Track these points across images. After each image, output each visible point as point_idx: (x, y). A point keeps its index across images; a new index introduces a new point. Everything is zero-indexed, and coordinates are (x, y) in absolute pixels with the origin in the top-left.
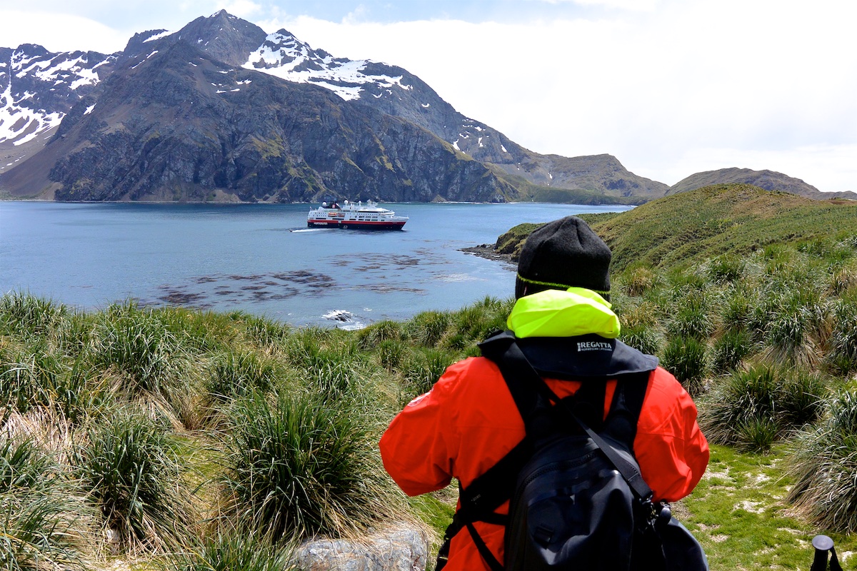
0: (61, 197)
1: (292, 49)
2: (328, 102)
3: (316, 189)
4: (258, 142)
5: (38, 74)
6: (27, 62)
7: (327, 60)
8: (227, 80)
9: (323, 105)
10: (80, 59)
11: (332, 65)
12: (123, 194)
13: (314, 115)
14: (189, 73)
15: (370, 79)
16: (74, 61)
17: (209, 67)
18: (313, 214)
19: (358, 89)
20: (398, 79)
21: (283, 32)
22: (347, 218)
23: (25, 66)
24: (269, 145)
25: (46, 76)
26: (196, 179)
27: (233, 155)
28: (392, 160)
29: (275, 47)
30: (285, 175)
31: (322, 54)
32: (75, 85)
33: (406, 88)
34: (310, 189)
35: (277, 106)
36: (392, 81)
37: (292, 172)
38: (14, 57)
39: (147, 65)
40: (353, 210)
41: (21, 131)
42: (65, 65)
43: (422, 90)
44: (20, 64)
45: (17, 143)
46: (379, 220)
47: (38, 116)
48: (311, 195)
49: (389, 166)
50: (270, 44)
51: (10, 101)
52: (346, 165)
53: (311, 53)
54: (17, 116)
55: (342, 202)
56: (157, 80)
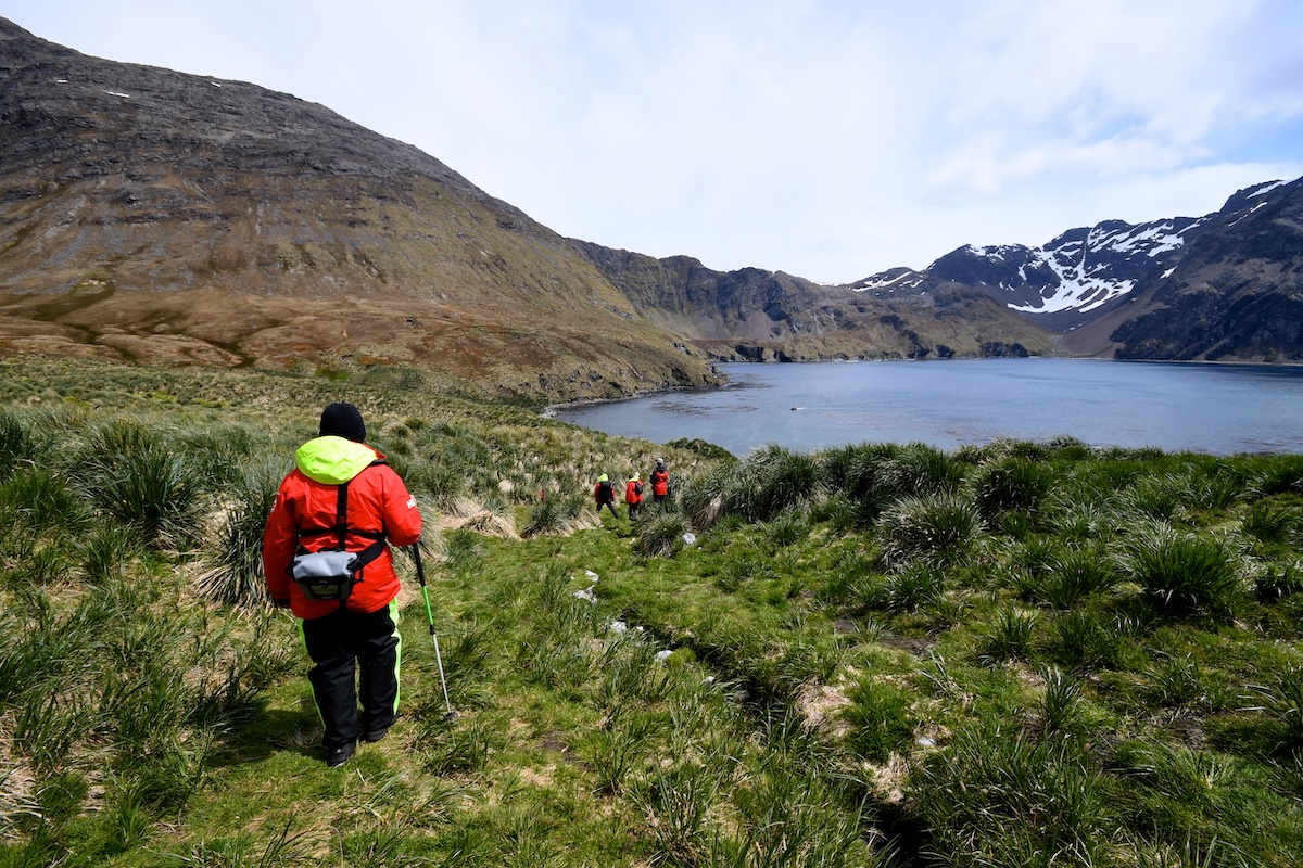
0: (1121, 356)
5: (1114, 247)
6: (1105, 236)
10: (1164, 227)
12: (1196, 353)
16: (1157, 230)
23: (1101, 241)
25: (1121, 248)
32: (1154, 253)
38: (1092, 234)
41: (1088, 299)
42: (1144, 236)
44: (1096, 240)
45: (1082, 310)
47: (1109, 285)
51: (1082, 274)
54: (1086, 287)
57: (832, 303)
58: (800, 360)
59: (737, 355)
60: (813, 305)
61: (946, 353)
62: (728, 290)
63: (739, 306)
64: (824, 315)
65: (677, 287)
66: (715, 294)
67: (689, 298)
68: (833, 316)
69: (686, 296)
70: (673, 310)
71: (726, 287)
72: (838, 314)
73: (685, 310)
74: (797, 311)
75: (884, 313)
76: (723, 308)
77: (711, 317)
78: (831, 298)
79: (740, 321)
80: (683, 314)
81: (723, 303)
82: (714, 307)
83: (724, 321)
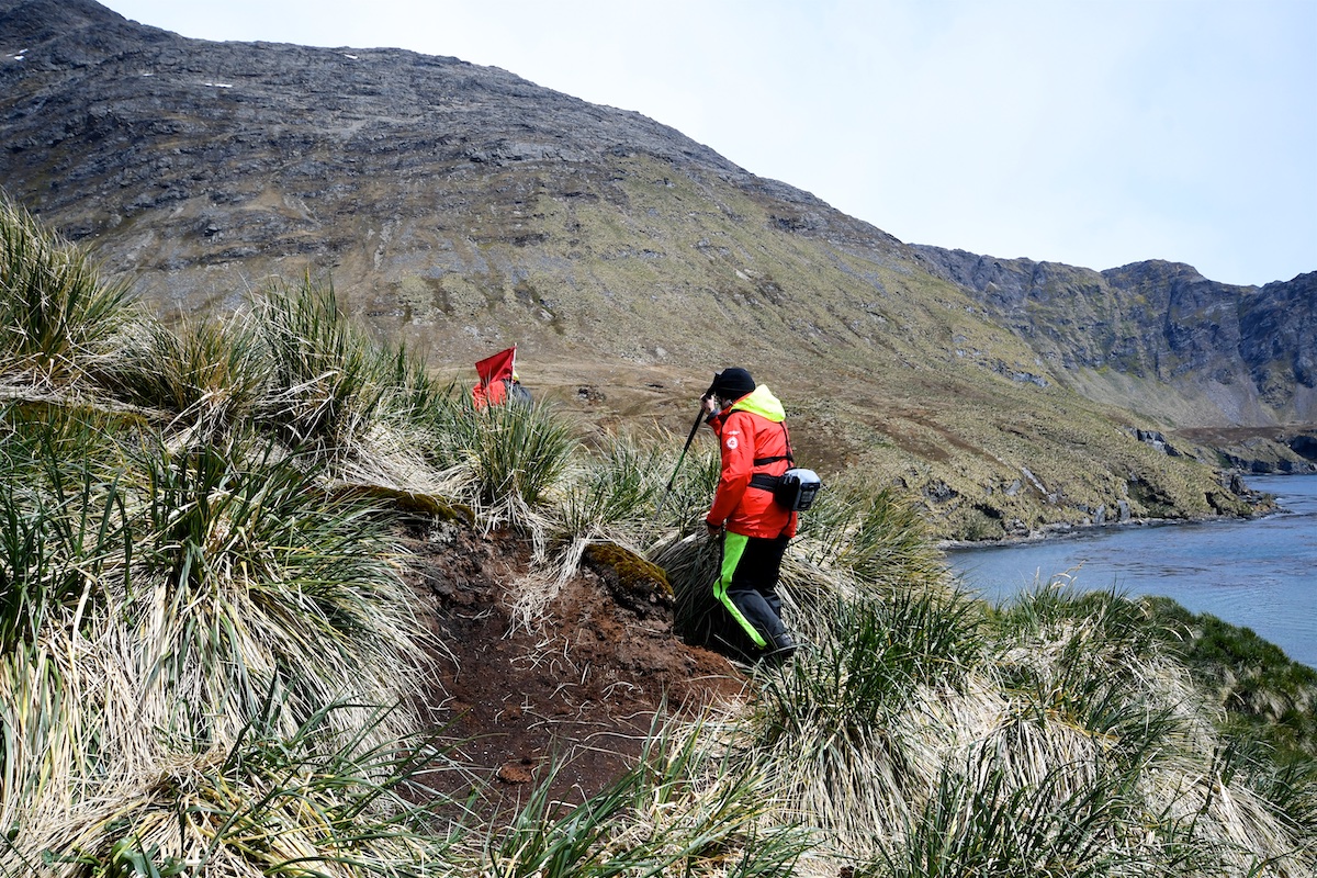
59: (1295, 457)
62: (1267, 322)
63: (1296, 355)
65: (1145, 324)
66: (1233, 332)
67: (1173, 345)
69: (1164, 341)
70: (1135, 370)
71: (1260, 317)
73: (1163, 369)
76: (1254, 362)
77: (1227, 382)
79: (1301, 387)
80: (1160, 378)
81: (1254, 350)
82: (1233, 360)
83: (1259, 388)
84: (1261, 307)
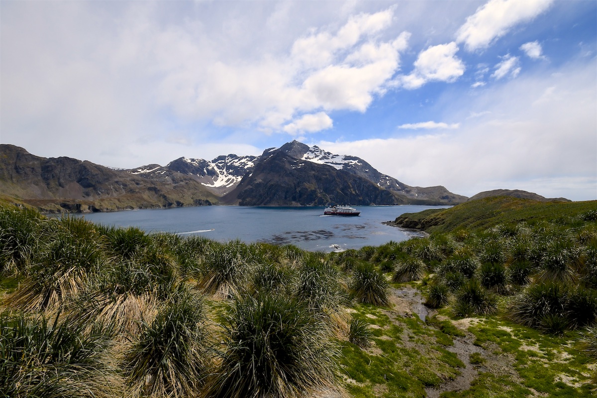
0: (241, 204)
1: (319, 152)
2: (331, 170)
3: (327, 201)
4: (307, 185)
5: (234, 164)
6: (231, 160)
7: (331, 156)
8: (296, 164)
9: (329, 171)
10: (248, 158)
11: (332, 157)
12: (261, 203)
13: (326, 175)
14: (283, 162)
15: (346, 162)
16: (246, 159)
17: (290, 159)
18: (326, 210)
19: (342, 165)
20: (356, 161)
21: (315, 146)
22: (338, 211)
23: (230, 161)
24: (311, 186)
25: (237, 164)
26: (286, 198)
27: (298, 190)
28: (355, 190)
29: (312, 152)
30: (316, 196)
31: (329, 153)
32: (246, 167)
33: (359, 164)
34: (325, 201)
35: (313, 172)
36: (354, 162)
37: (319, 195)
38: (227, 158)
39: (270, 159)
40: (341, 208)
41: (229, 183)
42: (243, 161)
43: (366, 165)
44: (229, 161)
45: (227, 187)
46: (350, 212)
47: (234, 178)
48: (325, 203)
49: (354, 192)
50: (311, 151)
51: (225, 173)
52: (338, 192)
53: (325, 153)
54: (227, 178)
55: (336, 206)
56: (273, 165)
57: (121, 179)
58: (105, 210)
59: (62, 209)
60: (109, 180)
61: (180, 205)
62: (50, 169)
63: (59, 179)
64: (116, 186)
65: (7, 164)
66: (39, 170)
67: (18, 172)
68: (122, 186)
69: (14, 171)
71: (48, 167)
72: (125, 185)
73: (14, 180)
74: (100, 183)
75: (149, 186)
76: (46, 179)
77: (37, 185)
78: (120, 177)
79: (60, 188)
80: (13, 182)
81: (46, 176)
82: (39, 178)
83: (48, 187)
84: (48, 164)
